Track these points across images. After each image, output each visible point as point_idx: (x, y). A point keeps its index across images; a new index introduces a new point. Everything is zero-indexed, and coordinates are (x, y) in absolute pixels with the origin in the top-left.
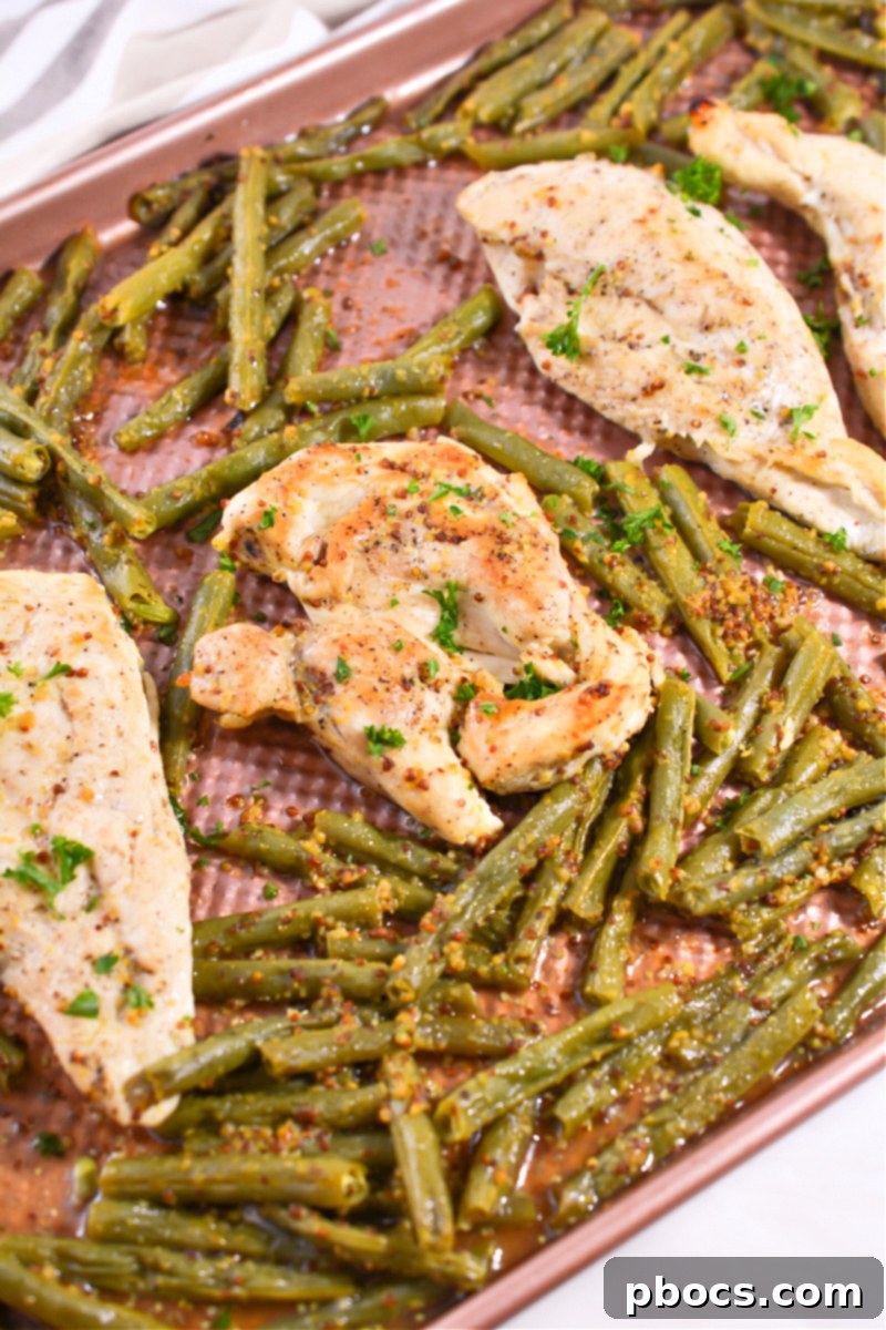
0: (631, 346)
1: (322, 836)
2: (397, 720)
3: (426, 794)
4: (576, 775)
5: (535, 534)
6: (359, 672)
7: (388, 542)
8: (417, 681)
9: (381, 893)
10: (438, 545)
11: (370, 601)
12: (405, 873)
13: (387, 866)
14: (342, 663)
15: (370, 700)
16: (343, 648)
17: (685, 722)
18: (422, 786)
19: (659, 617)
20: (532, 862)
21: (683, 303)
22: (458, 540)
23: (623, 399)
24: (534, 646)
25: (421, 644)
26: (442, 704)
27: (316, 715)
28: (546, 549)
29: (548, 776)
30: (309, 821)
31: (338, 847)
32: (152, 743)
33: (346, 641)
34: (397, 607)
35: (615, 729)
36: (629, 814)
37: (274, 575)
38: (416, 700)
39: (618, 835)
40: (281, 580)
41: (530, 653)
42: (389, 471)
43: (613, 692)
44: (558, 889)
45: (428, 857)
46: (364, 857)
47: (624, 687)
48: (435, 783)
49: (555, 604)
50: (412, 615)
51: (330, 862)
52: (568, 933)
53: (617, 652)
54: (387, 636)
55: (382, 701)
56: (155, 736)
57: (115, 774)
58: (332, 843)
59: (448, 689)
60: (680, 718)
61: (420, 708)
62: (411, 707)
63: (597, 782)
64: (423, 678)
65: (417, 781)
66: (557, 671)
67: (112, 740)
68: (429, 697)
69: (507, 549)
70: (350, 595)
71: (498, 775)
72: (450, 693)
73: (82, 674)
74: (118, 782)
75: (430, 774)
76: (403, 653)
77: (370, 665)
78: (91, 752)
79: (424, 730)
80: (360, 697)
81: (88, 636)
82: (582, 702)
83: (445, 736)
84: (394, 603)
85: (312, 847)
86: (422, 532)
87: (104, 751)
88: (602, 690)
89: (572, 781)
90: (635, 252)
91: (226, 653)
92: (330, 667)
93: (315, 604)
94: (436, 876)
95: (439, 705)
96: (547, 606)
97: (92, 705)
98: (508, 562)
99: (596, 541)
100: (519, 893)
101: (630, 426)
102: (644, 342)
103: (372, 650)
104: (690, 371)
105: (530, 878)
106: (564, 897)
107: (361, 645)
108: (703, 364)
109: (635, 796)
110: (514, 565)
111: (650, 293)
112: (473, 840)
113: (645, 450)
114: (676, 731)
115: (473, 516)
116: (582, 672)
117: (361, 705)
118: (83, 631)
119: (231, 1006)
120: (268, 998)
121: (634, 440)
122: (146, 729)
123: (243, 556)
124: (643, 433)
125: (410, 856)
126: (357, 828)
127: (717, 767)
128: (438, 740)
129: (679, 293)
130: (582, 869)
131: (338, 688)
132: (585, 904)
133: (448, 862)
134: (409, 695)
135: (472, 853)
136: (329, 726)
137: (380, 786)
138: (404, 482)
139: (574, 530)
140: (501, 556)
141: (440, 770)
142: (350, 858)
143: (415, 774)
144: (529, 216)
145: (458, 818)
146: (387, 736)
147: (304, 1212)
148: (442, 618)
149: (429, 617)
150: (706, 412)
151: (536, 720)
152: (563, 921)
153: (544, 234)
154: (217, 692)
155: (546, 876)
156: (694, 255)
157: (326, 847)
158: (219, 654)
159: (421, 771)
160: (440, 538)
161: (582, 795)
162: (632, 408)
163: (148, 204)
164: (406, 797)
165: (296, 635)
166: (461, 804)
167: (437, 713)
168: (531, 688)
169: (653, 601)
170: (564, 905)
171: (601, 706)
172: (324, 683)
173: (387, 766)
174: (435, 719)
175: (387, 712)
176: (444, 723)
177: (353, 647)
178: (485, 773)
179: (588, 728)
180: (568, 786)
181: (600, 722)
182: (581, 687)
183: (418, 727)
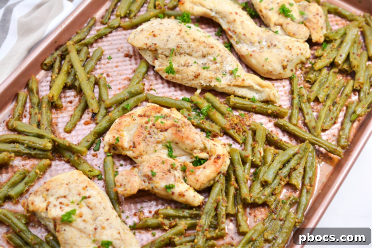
0: (187, 66)
1: (162, 216)
2: (171, 182)
3: (185, 197)
4: (218, 180)
5: (185, 122)
6: (157, 172)
7: (149, 136)
8: (171, 169)
9: (183, 225)
10: (162, 133)
11: (149, 152)
12: (185, 217)
13: (180, 218)
14: (152, 171)
15: (163, 179)
16: (151, 167)
17: (238, 157)
18: (184, 196)
19: (219, 132)
20: (215, 205)
21: (196, 52)
22: (166, 130)
23: (190, 80)
24: (195, 151)
25: (168, 160)
26: (179, 173)
27: (150, 186)
28: (189, 126)
29: (212, 182)
30: (157, 213)
31: (167, 217)
32: (112, 208)
33: (151, 166)
34: (157, 152)
35: (225, 166)
36: (233, 184)
37: (123, 154)
38: (173, 174)
39: (232, 191)
40: (125, 154)
41: (195, 153)
42: (141, 117)
43: (222, 157)
44: (224, 209)
45: (190, 212)
46: (174, 217)
47: (223, 155)
48: (186, 194)
49: (197, 139)
50: (161, 153)
51: (167, 222)
52: (229, 219)
53: (217, 146)
54: (159, 161)
55: (166, 178)
56: (112, 206)
57: (108, 220)
58: (165, 217)
59: (179, 169)
60: (237, 157)
61: (175, 176)
62: (173, 177)
63: (223, 179)
64: (172, 168)
65: (182, 195)
66: (204, 155)
67: (103, 211)
68: (176, 172)
69: (179, 129)
70: (145, 153)
71: (201, 187)
73: (89, 197)
74: (109, 221)
75: (184, 192)
76: (165, 164)
77: (159, 170)
78: (100, 216)
79: (177, 181)
80: (160, 179)
81: (86, 187)
82: (215, 162)
83: (182, 180)
84: (155, 151)
85: (160, 220)
86: (156, 131)
87: (103, 215)
88: (218, 157)
89: (218, 181)
90: (180, 42)
91: (124, 179)
92: (150, 174)
93: (136, 158)
94: (193, 216)
95: (178, 173)
96: (195, 140)
97: (95, 204)
98: (181, 132)
99: (196, 118)
100: (215, 213)
101: (193, 86)
102: (190, 64)
103: (158, 166)
104: (204, 68)
105: (216, 209)
106: (226, 210)
107: (155, 165)
108: (207, 66)
109: (233, 179)
110: (183, 132)
111: (188, 51)
112: (199, 204)
113: (199, 91)
114: (237, 161)
115: (168, 123)
116: (210, 154)
117: (161, 180)
118: (84, 186)
121: (195, 90)
122: (109, 204)
123: (113, 151)
124: (197, 87)
125: (186, 213)
126: (170, 211)
127: (248, 165)
128: (182, 183)
129: (195, 50)
130: (227, 202)
131: (154, 178)
132: (232, 210)
133: (194, 212)
134: (171, 174)
135: (199, 207)
136: (155, 188)
137: (172, 199)
138: (146, 119)
139: (191, 118)
140: (179, 131)
141: (187, 190)
142: (171, 219)
143: (181, 193)
144: (150, 40)
145: (195, 200)
146: (171, 186)
148: (169, 151)
149: (166, 151)
150: (212, 78)
151: (205, 170)
152: (228, 215)
153: (155, 44)
154: (126, 190)
155: (220, 206)
156: (195, 39)
157: (163, 218)
158: (122, 180)
159: (182, 192)
160: (161, 131)
161: (221, 184)
162: (193, 82)
163: (46, 64)
164: (181, 199)
165: (137, 168)
166: (194, 196)
167: (179, 176)
168: (199, 162)
169: (216, 129)
170: (227, 212)
171: (220, 161)
172: (150, 178)
173: (173, 193)
174: (179, 178)
175: (168, 180)
176: (181, 177)
177: (153, 167)
178: (197, 187)
179: (219, 168)
180: (217, 183)
181: (221, 165)
182: (213, 158)
183: (176, 181)
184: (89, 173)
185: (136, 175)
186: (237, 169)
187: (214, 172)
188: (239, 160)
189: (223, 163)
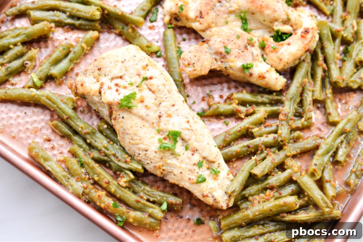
1: (237, 102)
2: (248, 61)
3: (266, 79)
4: (304, 59)
6: (232, 49)
7: (218, 4)
8: (247, 45)
9: (262, 112)
11: (219, 24)
12: (264, 104)
13: (258, 104)
14: (225, 47)
15: (239, 57)
16: (224, 43)
17: (328, 31)
18: (264, 78)
19: (301, 0)
20: (301, 89)
24: (276, 23)
25: (243, 34)
26: (257, 50)
27: (223, 66)
29: (297, 62)
30: (229, 98)
31: (243, 103)
32: (177, 91)
33: (223, 40)
34: (229, 24)
35: (314, 42)
36: (322, 65)
37: (187, 25)
38: (251, 52)
39: (320, 73)
40: (190, 27)
41: (277, 26)
43: (311, 31)
44: (310, 94)
45: (270, 97)
46: (251, 103)
47: (312, 29)
48: (266, 75)
50: (234, 25)
51: (243, 109)
52: (316, 105)
53: (302, 17)
54: (234, 35)
55: (242, 56)
57: (174, 105)
58: (240, 102)
59: (257, 44)
60: (326, 32)
61: (253, 54)
62: (250, 55)
63: (309, 58)
64: (249, 44)
65: (262, 77)
66: (286, 28)
67: (168, 95)
68: (253, 49)
70: (214, 25)
71: (284, 67)
72: (257, 46)
73: (151, 78)
74: (176, 107)
75: (265, 73)
76: (240, 38)
77: (234, 47)
78: (164, 101)
79: (256, 60)
80: (235, 57)
81: (147, 65)
82: (302, 37)
83: (261, 59)
84: (227, 23)
85: (234, 106)
87: (168, 99)
88: (307, 31)
89: (304, 61)
91: (192, 57)
92: (223, 50)
93: (203, 31)
94: (273, 102)
95: (256, 51)
96: (277, 10)
97: (158, 87)
100: (300, 99)
103: (232, 41)
105: (302, 95)
106: (313, 96)
107: (229, 40)
109: (321, 59)
112: (281, 88)
114: (326, 36)
116: (295, 27)
117: (237, 59)
118: (145, 64)
119: (232, 161)
120: (243, 156)
122: (174, 87)
123: (174, 22)
125: (266, 98)
126: (246, 96)
127: (338, 41)
128: (261, 62)
130: (314, 86)
131: (228, 56)
132: (319, 95)
133: (275, 97)
134: (248, 51)
135: (280, 92)
136: (229, 68)
137: (248, 81)
141: (267, 71)
142: (248, 105)
143: (261, 75)
145: (277, 83)
146: (249, 66)
147: (285, 215)
148: (243, 23)
149: (239, 23)
151: (289, 47)
152: (315, 102)
154: (195, 70)
155: (306, 91)
157: (238, 104)
158: (190, 58)
159: (262, 73)
161: (308, 64)
164: (260, 82)
165: (207, 43)
166: (277, 79)
167: (257, 53)
168: (280, 37)
170: (314, 98)
171: (309, 36)
172: (223, 55)
173: (251, 75)
174: (258, 56)
175: (245, 59)
176: (260, 56)
177: (226, 42)
178: (280, 67)
179: (308, 44)
180: (303, 63)
181: (310, 41)
182: (299, 32)
183: (254, 60)
184: (147, 49)
185: (206, 52)
186: (326, 46)
187: (302, 49)
188: (328, 35)
189: (312, 38)
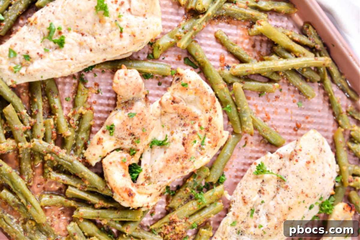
0: (260, 191)
1: (84, 113)
3: (96, 144)
4: (108, 188)
5: (187, 168)
6: (132, 120)
7: (183, 122)
8: (134, 137)
9: (68, 133)
10: (182, 138)
11: (163, 118)
13: (78, 133)
14: (135, 114)
15: (123, 124)
16: (140, 114)
17: (129, 218)
18: (98, 143)
19: (170, 205)
20: (80, 176)
21: (275, 207)
22: (183, 144)
23: (242, 190)
26: (128, 145)
27: (119, 108)
28: (182, 172)
29: (106, 179)
30: (90, 108)
32: (105, 59)
33: (143, 115)
34: (162, 128)
36: (100, 203)
38: (127, 138)
39: (93, 199)
42: (208, 120)
43: (130, 199)
44: (74, 184)
45: (81, 145)
46: (79, 126)
47: (133, 201)
48: (99, 147)
49: (162, 177)
50: (160, 132)
52: (63, 188)
53: (148, 197)
54: (147, 127)
55: (123, 128)
56: (107, 60)
57: (91, 50)
58: (82, 116)
60: (130, 216)
61: (124, 139)
62: (124, 137)
63: (106, 193)
64: (135, 139)
65: (99, 141)
66: (141, 180)
68: (129, 141)
69: (181, 160)
72: (132, 147)
73: (121, 36)
74: (89, 52)
75: (102, 145)
76: (142, 132)
77: (134, 123)
78: (97, 42)
79: (118, 141)
80: (124, 121)
82: (126, 189)
83: (118, 146)
84: (163, 126)
85: (80, 109)
86: (186, 133)
87: (97, 46)
88: (131, 195)
90: (291, 191)
91: (131, 79)
92: (133, 111)
94: (76, 148)
96: (161, 174)
97: (111, 41)
98: (176, 161)
99: (194, 184)
101: (235, 192)
102: (262, 195)
103: (141, 123)
104: (252, 210)
105: (76, 176)
106: (71, 186)
107: (142, 119)
108: (255, 215)
109: (105, 205)
110: (175, 162)
111: (278, 196)
113: (228, 197)
114: (125, 216)
115: (193, 149)
116: (141, 187)
117: (122, 122)
118: (136, 34)
119: (29, 93)
120: (31, 103)
121: (231, 193)
123: (176, 77)
124: (233, 196)
126: (88, 123)
128: (115, 145)
129: (278, 206)
131: (126, 114)
132: (70, 191)
134: (127, 135)
136: (116, 112)
138: (204, 125)
139: (196, 178)
140: (178, 159)
141: (104, 148)
142: (78, 122)
143: (102, 140)
144: (304, 155)
145: (90, 154)
146: (112, 130)
148: (160, 141)
149: (160, 138)
150: (238, 217)
151: (121, 175)
152: (66, 186)
153: (297, 161)
154: (119, 79)
155: (77, 181)
156: (291, 210)
157: (81, 114)
158: (131, 77)
159: (103, 142)
160: (184, 139)
161: (102, 189)
162: (240, 193)
163: (308, 28)
164: (95, 138)
166: (94, 155)
167: (124, 144)
169: (175, 203)
170: (69, 186)
171: (126, 195)
172: (128, 110)
173: (104, 132)
174: (122, 144)
175: (120, 130)
176: (122, 146)
177: (141, 117)
178: (105, 161)
179: (118, 191)
180: (105, 185)
181: (120, 195)
182: (134, 190)
183: (117, 139)
184: (157, 45)
185: (133, 94)
186: (116, 212)
187: (114, 185)
188: (126, 218)
189: (122, 197)
